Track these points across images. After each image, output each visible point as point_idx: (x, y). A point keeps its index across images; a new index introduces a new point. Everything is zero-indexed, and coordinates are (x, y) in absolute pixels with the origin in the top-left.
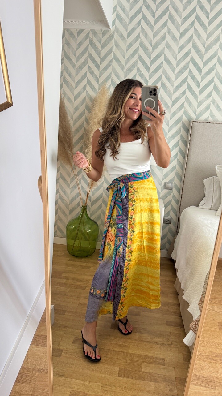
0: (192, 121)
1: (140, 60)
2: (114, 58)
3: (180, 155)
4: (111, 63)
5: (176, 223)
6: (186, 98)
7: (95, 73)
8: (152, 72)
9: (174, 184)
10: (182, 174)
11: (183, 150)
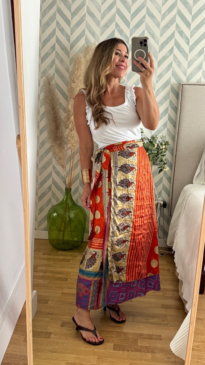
0: (182, 83)
1: (118, 14)
2: (87, 13)
3: (170, 123)
4: (84, 18)
5: (169, 205)
6: (174, 56)
7: (65, 30)
8: (133, 28)
10: (174, 147)
11: (173, 118)
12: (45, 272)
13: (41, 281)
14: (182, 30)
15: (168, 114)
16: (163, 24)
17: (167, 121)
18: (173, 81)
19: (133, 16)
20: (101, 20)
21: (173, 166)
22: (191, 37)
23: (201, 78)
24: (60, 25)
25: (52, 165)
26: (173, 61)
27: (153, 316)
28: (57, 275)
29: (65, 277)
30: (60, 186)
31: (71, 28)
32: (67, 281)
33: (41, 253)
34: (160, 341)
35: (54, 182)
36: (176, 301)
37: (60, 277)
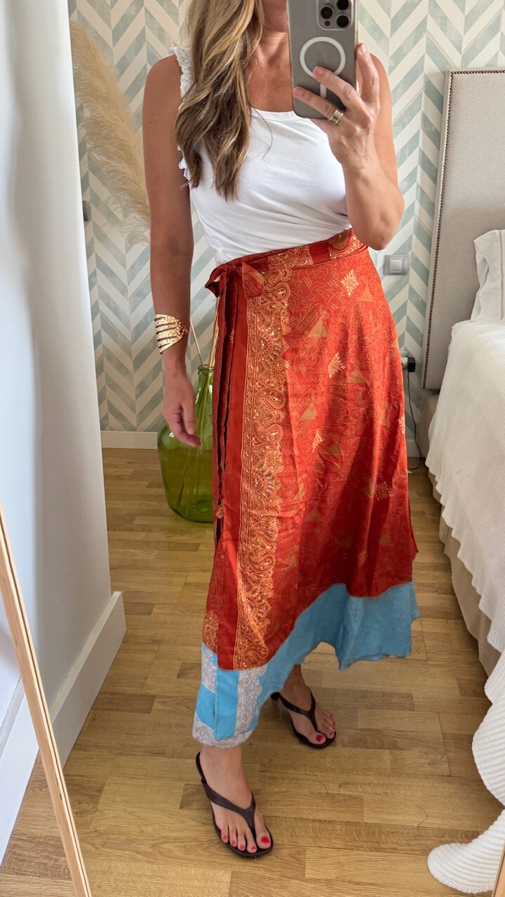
0: (451, 70)
3: (424, 173)
5: (421, 366)
9: (410, 258)
10: (432, 228)
11: (430, 158)
12: (150, 531)
13: (140, 554)
15: (418, 148)
17: (416, 168)
18: (430, 66)
21: (430, 275)
26: (429, 16)
29: (193, 542)
32: (197, 550)
33: (144, 483)
36: (443, 596)
37: (183, 542)
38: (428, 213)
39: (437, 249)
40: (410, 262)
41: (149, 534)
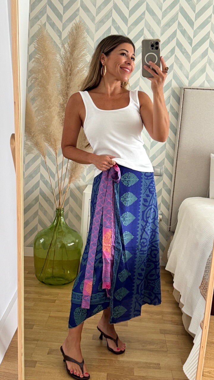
0: (184, 87)
1: (115, 10)
2: (81, 7)
4: (77, 13)
5: (168, 220)
6: (176, 57)
7: (57, 25)
8: (132, 25)
9: (164, 168)
10: (174, 156)
11: (173, 124)
14: (185, 30)
16: (164, 22)
18: (174, 84)
19: (132, 12)
20: (96, 16)
21: (173, 177)
22: (194, 37)
23: (204, 82)
24: (51, 20)
25: (39, 174)
26: (174, 63)
27: (151, 343)
28: (44, 297)
29: (52, 299)
30: (48, 198)
31: (63, 22)
32: (54, 302)
33: (26, 272)
34: (159, 370)
35: (42, 193)
36: (175, 325)
37: (48, 299)
38: (172, 148)
39: (176, 165)
40: (164, 169)
41: (29, 294)
